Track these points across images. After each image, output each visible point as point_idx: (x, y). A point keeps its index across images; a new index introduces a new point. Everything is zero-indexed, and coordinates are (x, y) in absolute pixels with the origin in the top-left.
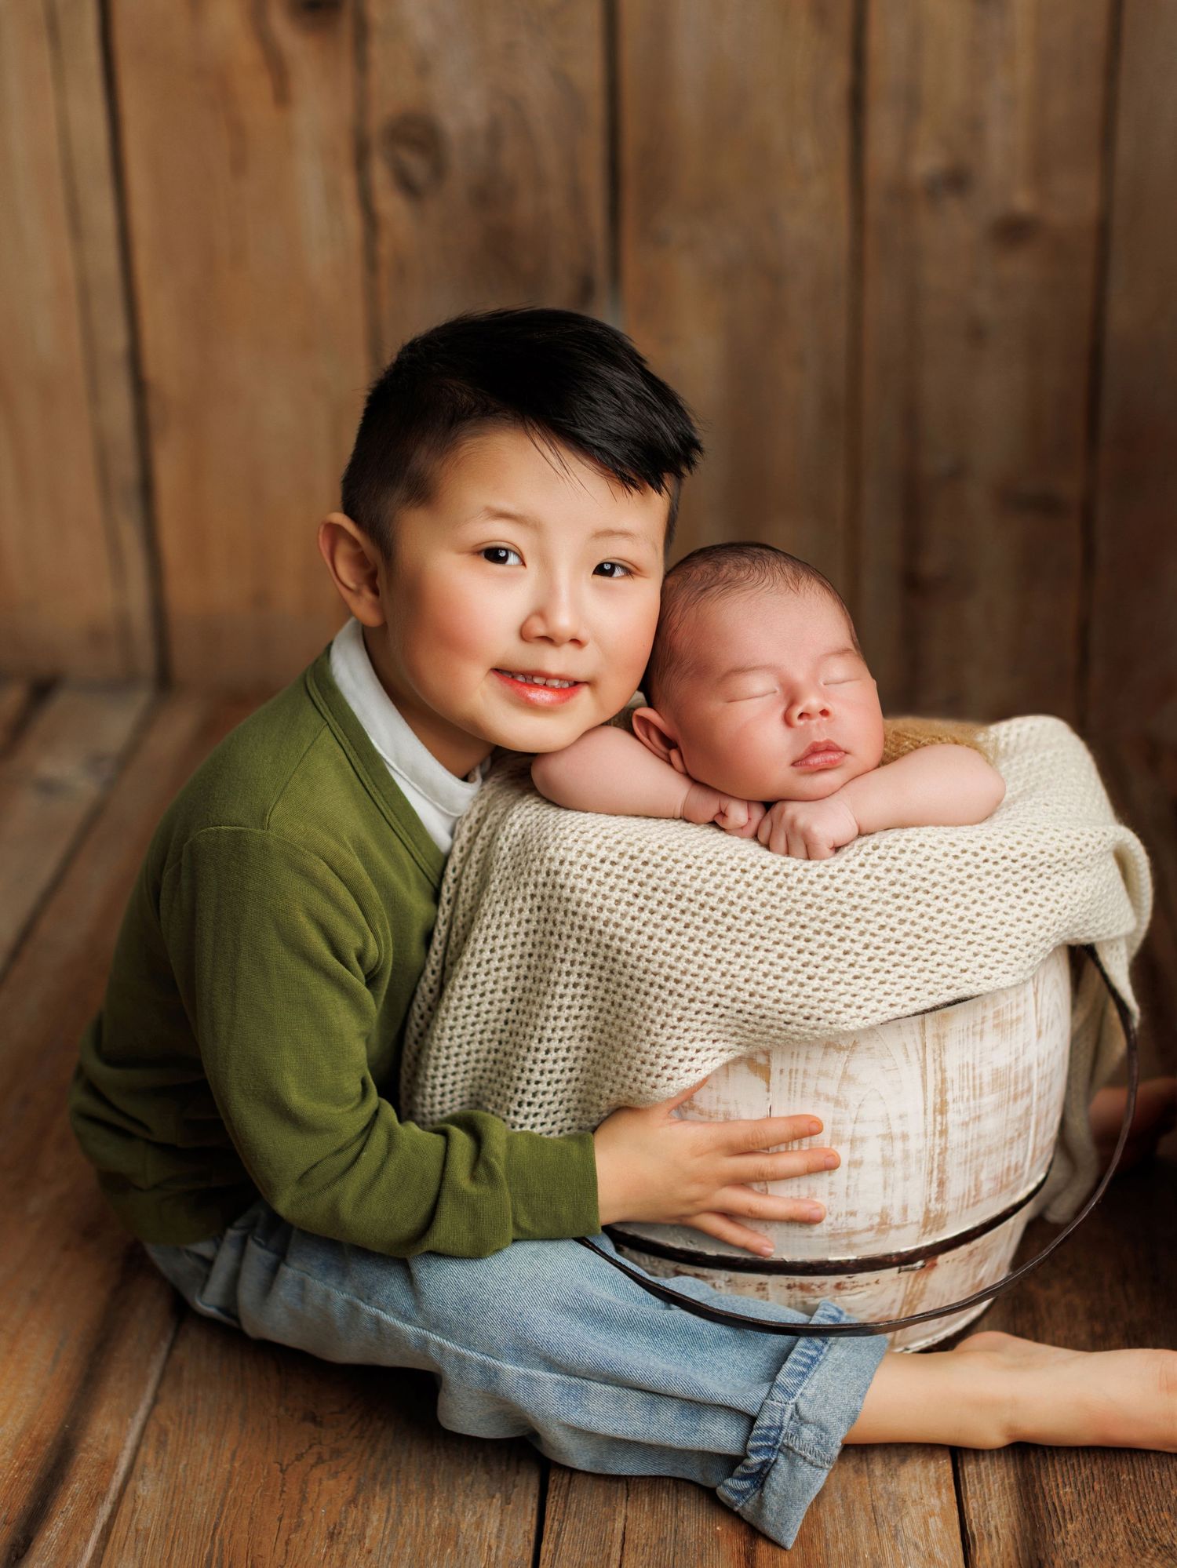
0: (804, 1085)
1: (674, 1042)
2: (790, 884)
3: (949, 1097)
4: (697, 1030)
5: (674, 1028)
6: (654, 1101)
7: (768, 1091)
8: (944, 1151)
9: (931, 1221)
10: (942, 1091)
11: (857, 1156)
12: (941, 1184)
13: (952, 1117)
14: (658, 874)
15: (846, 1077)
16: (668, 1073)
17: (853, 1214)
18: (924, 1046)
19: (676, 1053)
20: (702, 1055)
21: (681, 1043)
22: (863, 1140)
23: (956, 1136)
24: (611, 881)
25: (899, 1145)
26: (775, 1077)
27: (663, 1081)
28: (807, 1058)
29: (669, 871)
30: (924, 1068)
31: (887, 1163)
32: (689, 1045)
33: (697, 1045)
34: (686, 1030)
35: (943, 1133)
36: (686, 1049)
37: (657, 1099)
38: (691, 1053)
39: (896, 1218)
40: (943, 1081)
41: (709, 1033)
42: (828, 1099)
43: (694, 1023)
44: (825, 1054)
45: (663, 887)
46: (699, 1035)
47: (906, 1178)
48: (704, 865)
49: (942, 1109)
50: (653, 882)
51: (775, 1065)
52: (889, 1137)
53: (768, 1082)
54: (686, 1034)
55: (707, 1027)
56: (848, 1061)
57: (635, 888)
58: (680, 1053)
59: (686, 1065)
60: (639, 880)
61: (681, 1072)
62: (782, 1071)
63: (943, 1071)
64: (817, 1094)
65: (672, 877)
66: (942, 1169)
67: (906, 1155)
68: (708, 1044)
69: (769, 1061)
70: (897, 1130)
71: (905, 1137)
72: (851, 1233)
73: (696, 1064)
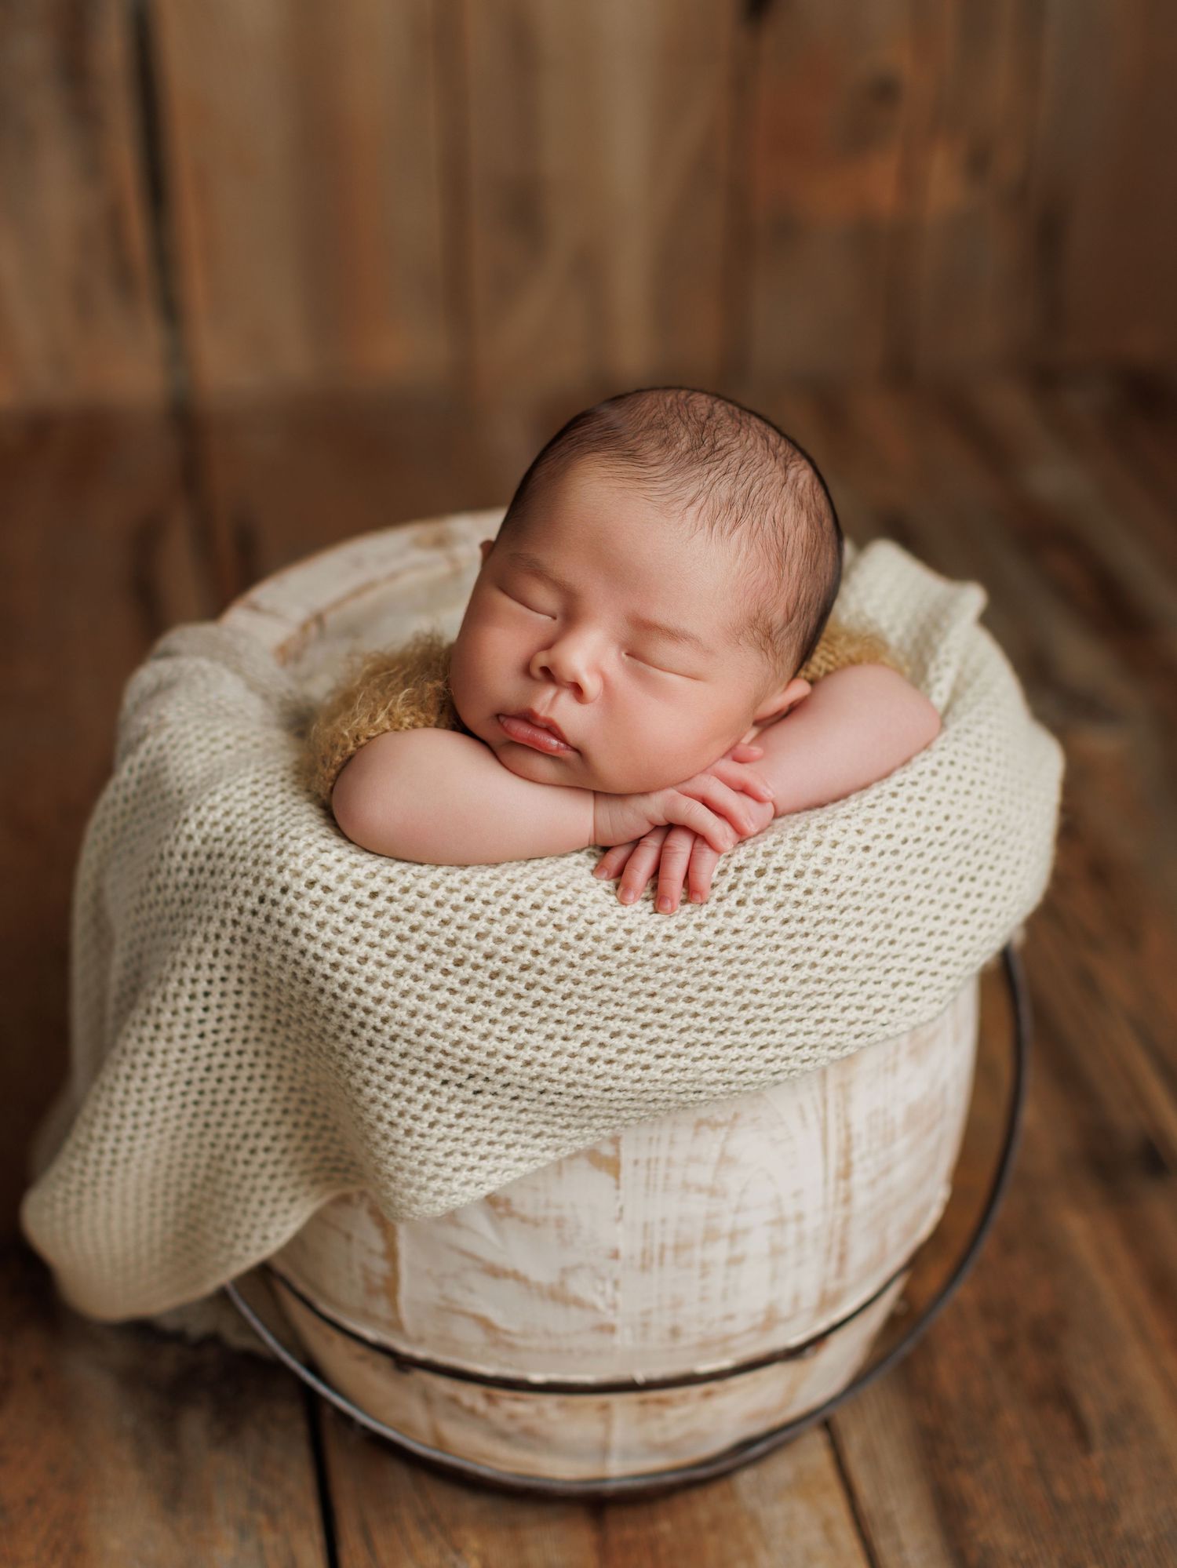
0: (667, 1177)
1: (448, 1145)
2: (634, 943)
3: (855, 1156)
4: (484, 1130)
5: (450, 1126)
6: (413, 1220)
7: (618, 1187)
8: (847, 1221)
9: (827, 1301)
10: (846, 1152)
11: (738, 1251)
12: (842, 1258)
13: (858, 1178)
14: (428, 927)
15: (726, 1160)
16: (435, 1185)
17: (730, 1317)
18: (825, 1102)
19: (450, 1159)
20: (488, 1164)
21: (459, 1146)
22: (746, 1231)
23: (862, 1199)
24: (355, 929)
25: (792, 1229)
26: (627, 1170)
27: (427, 1195)
28: (672, 1142)
29: (445, 923)
30: (824, 1131)
31: (776, 1252)
32: (469, 1150)
33: (482, 1149)
34: (468, 1129)
35: (847, 1200)
36: (465, 1154)
37: (416, 1218)
38: (472, 1160)
39: (785, 1309)
40: (849, 1138)
41: (501, 1133)
42: (700, 1189)
43: (481, 1119)
44: (696, 1134)
45: (434, 945)
46: (487, 1136)
47: (799, 1264)
48: (498, 916)
49: (846, 1173)
50: (419, 937)
51: (627, 1155)
52: (780, 1222)
53: (617, 1176)
54: (468, 1135)
55: (499, 1126)
56: (727, 1139)
57: (391, 943)
58: (458, 1160)
59: (464, 1175)
60: (398, 932)
61: (455, 1186)
62: (636, 1162)
63: (848, 1126)
64: (686, 1186)
65: (450, 932)
66: (843, 1242)
67: (801, 1238)
68: (499, 1149)
69: (618, 1151)
70: (790, 1209)
71: (800, 1217)
72: (727, 1338)
73: (477, 1175)
